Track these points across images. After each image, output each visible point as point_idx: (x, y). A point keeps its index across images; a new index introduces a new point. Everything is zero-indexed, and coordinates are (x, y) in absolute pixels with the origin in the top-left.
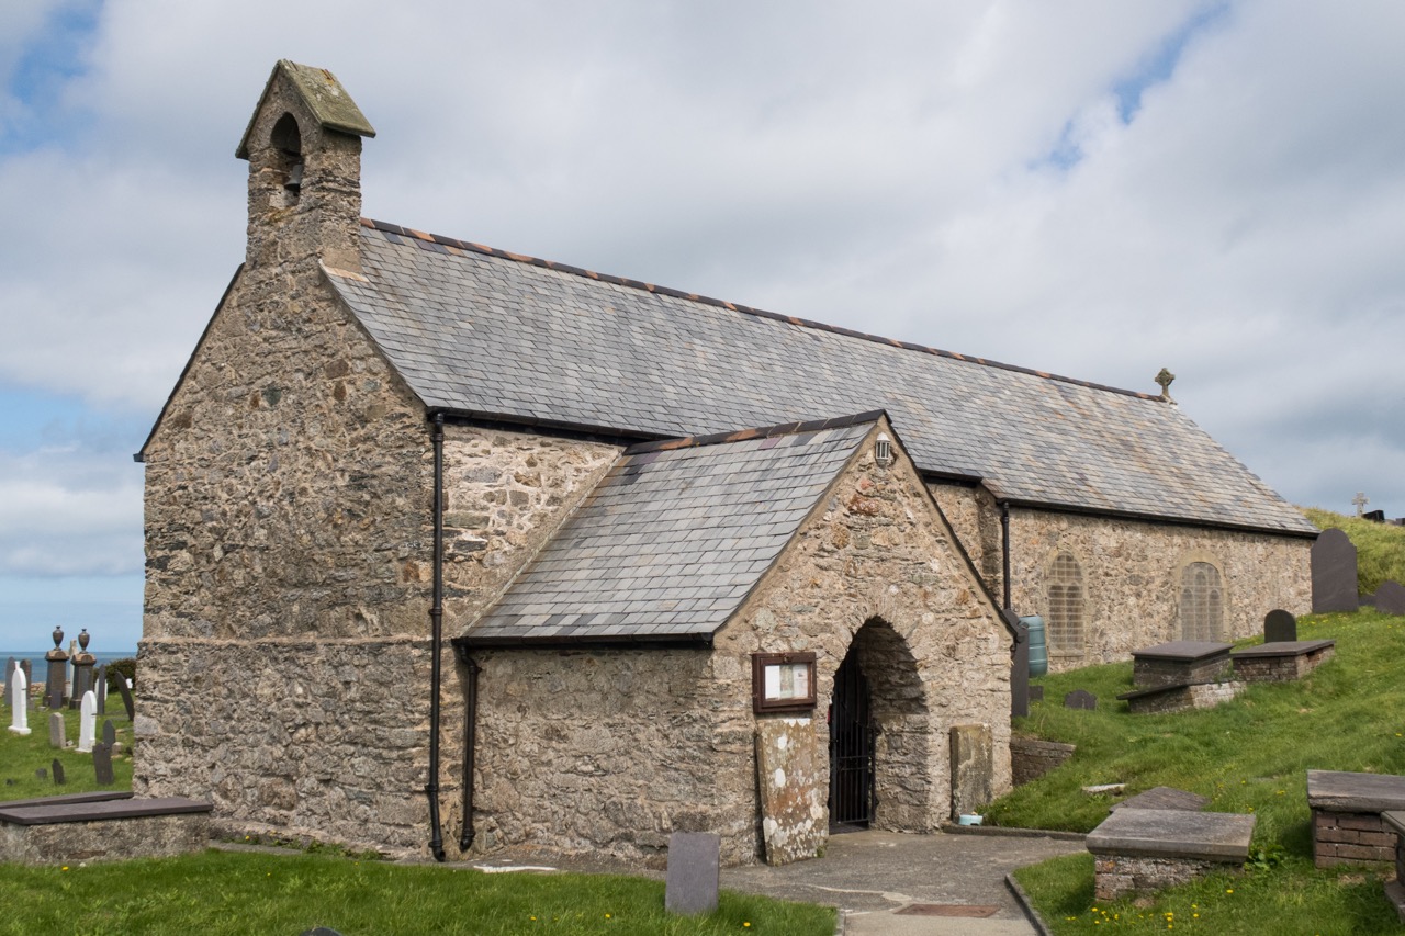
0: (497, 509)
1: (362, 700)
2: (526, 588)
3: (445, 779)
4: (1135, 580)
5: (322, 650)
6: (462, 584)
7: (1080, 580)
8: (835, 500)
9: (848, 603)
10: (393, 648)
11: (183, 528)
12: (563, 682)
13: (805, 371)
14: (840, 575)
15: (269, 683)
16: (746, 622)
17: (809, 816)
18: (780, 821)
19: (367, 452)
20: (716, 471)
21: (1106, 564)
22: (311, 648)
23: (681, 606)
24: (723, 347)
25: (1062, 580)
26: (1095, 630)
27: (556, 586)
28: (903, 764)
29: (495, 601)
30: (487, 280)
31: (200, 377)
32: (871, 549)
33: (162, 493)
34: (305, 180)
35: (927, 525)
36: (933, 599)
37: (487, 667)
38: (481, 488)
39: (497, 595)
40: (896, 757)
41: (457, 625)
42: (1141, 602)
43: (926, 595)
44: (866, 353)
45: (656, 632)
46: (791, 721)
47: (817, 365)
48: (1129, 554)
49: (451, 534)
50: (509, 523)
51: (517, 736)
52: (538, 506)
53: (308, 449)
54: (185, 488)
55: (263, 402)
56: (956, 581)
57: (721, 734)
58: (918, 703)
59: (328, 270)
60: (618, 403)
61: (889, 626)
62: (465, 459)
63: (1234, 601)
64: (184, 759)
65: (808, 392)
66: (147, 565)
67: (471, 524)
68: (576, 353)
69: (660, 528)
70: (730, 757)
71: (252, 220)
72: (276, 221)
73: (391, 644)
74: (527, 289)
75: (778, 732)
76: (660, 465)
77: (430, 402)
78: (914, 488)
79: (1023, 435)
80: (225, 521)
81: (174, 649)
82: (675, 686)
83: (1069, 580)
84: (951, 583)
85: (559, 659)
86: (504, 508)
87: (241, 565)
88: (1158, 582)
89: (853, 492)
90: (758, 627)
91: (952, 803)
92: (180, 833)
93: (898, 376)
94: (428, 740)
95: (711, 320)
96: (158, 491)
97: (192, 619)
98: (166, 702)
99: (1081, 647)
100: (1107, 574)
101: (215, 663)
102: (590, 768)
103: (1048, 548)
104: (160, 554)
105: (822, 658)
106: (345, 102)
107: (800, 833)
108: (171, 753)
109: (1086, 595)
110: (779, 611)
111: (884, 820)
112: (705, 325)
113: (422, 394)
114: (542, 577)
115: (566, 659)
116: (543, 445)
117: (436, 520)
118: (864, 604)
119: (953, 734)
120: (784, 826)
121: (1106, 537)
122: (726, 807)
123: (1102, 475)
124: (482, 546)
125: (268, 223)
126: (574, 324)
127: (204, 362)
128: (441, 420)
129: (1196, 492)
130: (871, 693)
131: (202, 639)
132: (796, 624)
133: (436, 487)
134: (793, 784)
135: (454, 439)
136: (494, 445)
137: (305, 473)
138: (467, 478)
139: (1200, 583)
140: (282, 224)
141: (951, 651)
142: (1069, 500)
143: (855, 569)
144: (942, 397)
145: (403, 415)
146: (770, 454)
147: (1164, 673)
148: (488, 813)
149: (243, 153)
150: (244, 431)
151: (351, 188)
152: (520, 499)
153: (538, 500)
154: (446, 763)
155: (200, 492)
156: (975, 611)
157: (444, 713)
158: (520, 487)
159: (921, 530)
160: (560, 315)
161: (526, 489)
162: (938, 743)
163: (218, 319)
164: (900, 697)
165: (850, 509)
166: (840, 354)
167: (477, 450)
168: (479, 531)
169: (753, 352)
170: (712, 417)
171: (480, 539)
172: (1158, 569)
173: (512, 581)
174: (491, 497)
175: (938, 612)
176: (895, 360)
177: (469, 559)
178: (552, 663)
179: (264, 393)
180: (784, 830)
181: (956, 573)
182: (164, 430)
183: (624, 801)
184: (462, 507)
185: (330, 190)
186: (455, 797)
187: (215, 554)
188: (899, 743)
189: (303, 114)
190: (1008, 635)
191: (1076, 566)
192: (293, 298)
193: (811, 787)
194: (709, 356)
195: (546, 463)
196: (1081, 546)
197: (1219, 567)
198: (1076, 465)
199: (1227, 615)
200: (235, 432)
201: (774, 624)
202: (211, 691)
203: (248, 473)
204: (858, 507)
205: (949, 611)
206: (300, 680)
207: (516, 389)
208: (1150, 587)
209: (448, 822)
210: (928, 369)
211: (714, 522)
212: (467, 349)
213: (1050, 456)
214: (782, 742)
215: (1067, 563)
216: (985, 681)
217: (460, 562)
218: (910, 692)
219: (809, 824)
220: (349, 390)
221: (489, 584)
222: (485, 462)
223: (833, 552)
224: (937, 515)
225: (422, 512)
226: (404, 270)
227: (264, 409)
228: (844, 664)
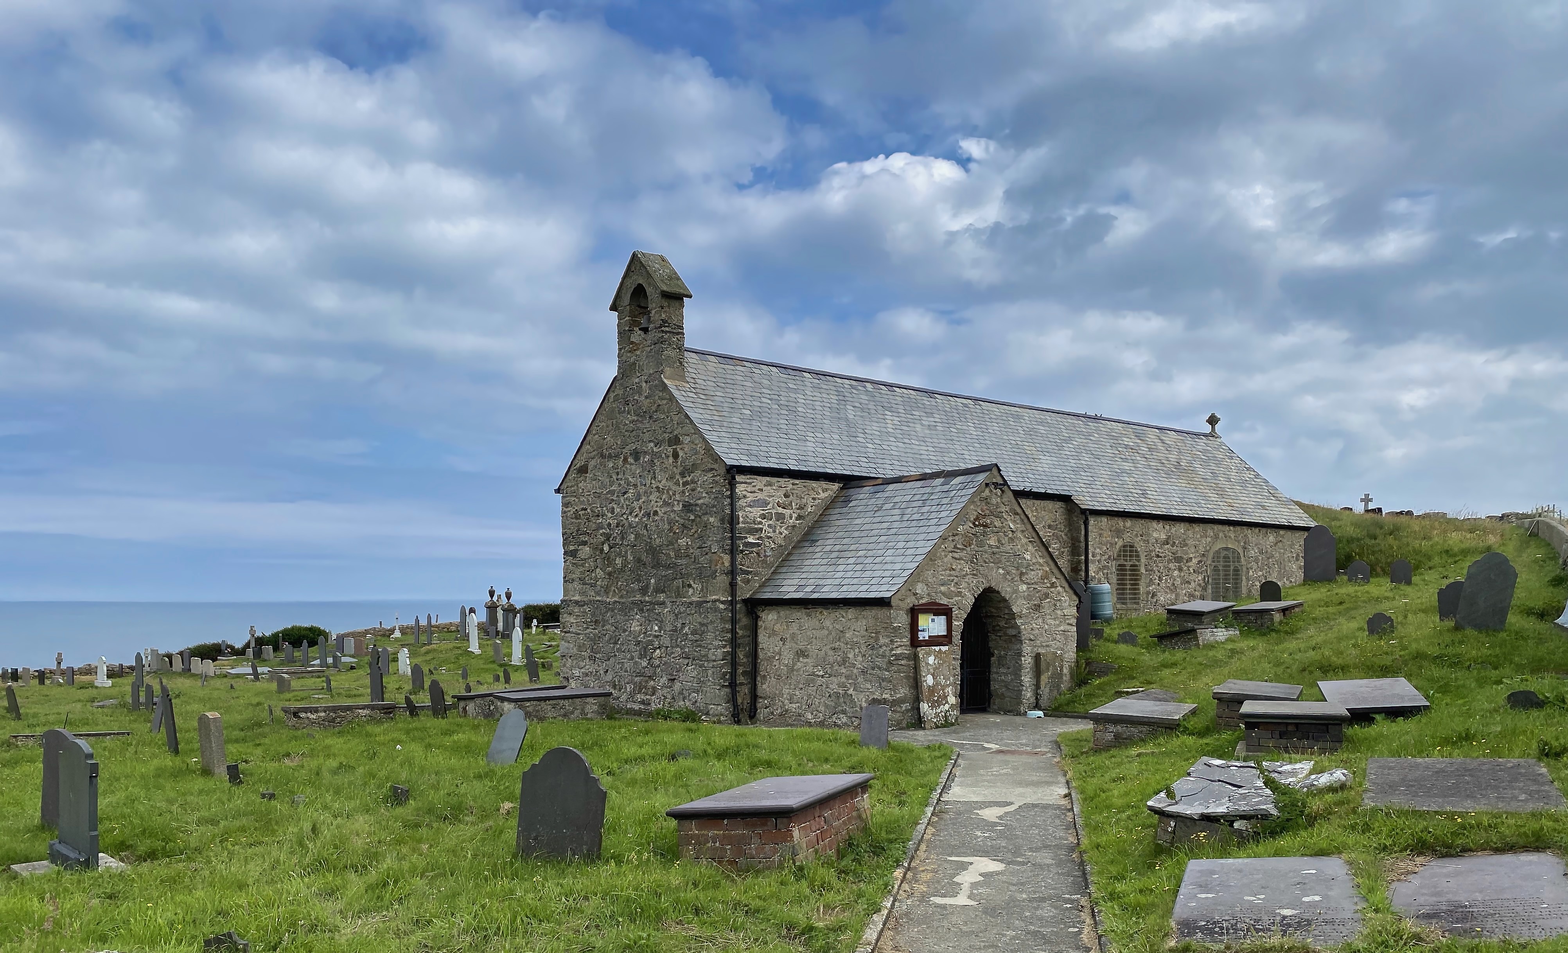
0: (767, 524)
1: (692, 634)
2: (784, 570)
3: (741, 679)
4: (1178, 560)
5: (669, 604)
6: (748, 567)
7: (1139, 561)
8: (965, 519)
9: (973, 579)
10: (709, 604)
11: (585, 533)
12: (806, 625)
13: (957, 429)
14: (967, 563)
15: (638, 623)
16: (910, 590)
17: (947, 702)
18: (930, 705)
19: (693, 490)
20: (896, 500)
21: (1157, 550)
22: (663, 603)
23: (873, 581)
24: (904, 415)
25: (1126, 561)
26: (1148, 593)
27: (802, 568)
28: (1006, 674)
29: (767, 577)
30: (759, 381)
31: (592, 444)
32: (987, 547)
33: (572, 512)
34: (652, 325)
35: (1023, 531)
36: (1026, 576)
37: (763, 615)
38: (756, 512)
39: (767, 573)
40: (1002, 670)
41: (745, 592)
42: (1182, 574)
43: (1022, 574)
44: (999, 414)
45: (858, 596)
46: (937, 648)
47: (965, 424)
48: (1174, 543)
49: (741, 538)
50: (774, 531)
51: (780, 655)
52: (791, 521)
53: (658, 488)
54: (586, 509)
55: (631, 460)
56: (1042, 565)
57: (895, 655)
58: (1017, 638)
59: (665, 381)
60: (838, 457)
61: (998, 592)
62: (748, 495)
63: (1251, 573)
64: (590, 667)
65: (958, 443)
66: (564, 554)
67: (752, 531)
68: (813, 426)
69: (862, 535)
70: (901, 667)
71: (620, 349)
72: (635, 350)
73: (709, 602)
74: (783, 385)
75: (929, 654)
76: (862, 496)
77: (729, 462)
78: (1015, 510)
79: (1104, 465)
80: (610, 529)
81: (583, 603)
82: (869, 627)
83: (1130, 560)
84: (1038, 566)
85: (804, 611)
86: (771, 522)
87: (619, 555)
88: (1195, 561)
89: (976, 513)
90: (917, 594)
91: (1037, 698)
92: (595, 707)
93: (1020, 428)
94: (730, 657)
95: (897, 398)
96: (570, 511)
97: (592, 586)
98: (579, 634)
99: (1138, 603)
100: (1158, 556)
101: (607, 612)
102: (821, 673)
103: (1116, 540)
104: (572, 548)
105: (955, 612)
106: (674, 277)
107: (941, 712)
108: (582, 664)
109: (1143, 570)
110: (929, 584)
111: (995, 707)
112: (893, 402)
113: (723, 457)
114: (792, 563)
115: (808, 611)
116: (793, 484)
117: (732, 531)
118: (981, 580)
119: (1037, 657)
120: (932, 707)
121: (1158, 531)
122: (898, 696)
123: (1158, 490)
124: (758, 545)
125: (630, 352)
126: (811, 407)
127: (594, 435)
128: (734, 471)
129: (1227, 500)
130: (988, 632)
131: (598, 598)
132: (941, 591)
133: (732, 511)
134: (937, 684)
135: (742, 483)
136: (765, 485)
137: (656, 502)
138: (750, 506)
139: (1226, 562)
140: (638, 353)
141: (1037, 608)
142: (1131, 508)
143: (976, 559)
144: (1050, 441)
145: (712, 469)
146: (928, 490)
147: (1186, 621)
148: (765, 698)
149: (614, 308)
150: (619, 477)
151: (678, 331)
152: (780, 517)
153: (791, 518)
154: (740, 670)
155: (595, 512)
156: (1053, 583)
157: (739, 641)
158: (780, 510)
159: (1019, 535)
160: (803, 401)
161: (784, 511)
162: (1027, 661)
163: (602, 409)
164: (1006, 634)
165: (974, 524)
166: (981, 415)
167: (756, 489)
168: (757, 536)
169: (924, 418)
170: (896, 463)
171: (757, 541)
172: (1195, 552)
173: (776, 565)
174: (763, 517)
175: (1029, 584)
176: (1018, 417)
177: (752, 552)
178: (800, 614)
179: (631, 454)
180: (932, 709)
181: (1041, 561)
182: (572, 476)
183: (841, 692)
184: (748, 523)
185: (666, 332)
186: (746, 690)
187: (605, 549)
188: (1004, 662)
189: (649, 284)
190: (1075, 598)
191: (1136, 551)
192: (646, 397)
193: (948, 686)
194: (895, 422)
195: (795, 495)
196: (1140, 538)
197: (1240, 551)
198: (1140, 484)
199: (1244, 583)
200: (615, 477)
201: (927, 592)
202: (605, 628)
203: (622, 501)
204: (979, 523)
205: (1036, 583)
206: (656, 622)
207: (777, 451)
208: (1190, 564)
209: (742, 703)
210: (1042, 423)
211: (893, 531)
212: (748, 427)
213: (1122, 478)
214: (931, 660)
215: (1129, 550)
216: (1059, 625)
217: (746, 554)
218: (1012, 632)
219: (947, 707)
220: (681, 454)
221: (763, 567)
222: (760, 496)
223: (963, 549)
224: (1029, 527)
225: (725, 526)
226: (710, 379)
227: (631, 464)
228: (969, 615)
